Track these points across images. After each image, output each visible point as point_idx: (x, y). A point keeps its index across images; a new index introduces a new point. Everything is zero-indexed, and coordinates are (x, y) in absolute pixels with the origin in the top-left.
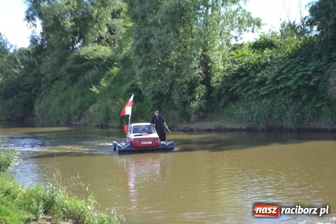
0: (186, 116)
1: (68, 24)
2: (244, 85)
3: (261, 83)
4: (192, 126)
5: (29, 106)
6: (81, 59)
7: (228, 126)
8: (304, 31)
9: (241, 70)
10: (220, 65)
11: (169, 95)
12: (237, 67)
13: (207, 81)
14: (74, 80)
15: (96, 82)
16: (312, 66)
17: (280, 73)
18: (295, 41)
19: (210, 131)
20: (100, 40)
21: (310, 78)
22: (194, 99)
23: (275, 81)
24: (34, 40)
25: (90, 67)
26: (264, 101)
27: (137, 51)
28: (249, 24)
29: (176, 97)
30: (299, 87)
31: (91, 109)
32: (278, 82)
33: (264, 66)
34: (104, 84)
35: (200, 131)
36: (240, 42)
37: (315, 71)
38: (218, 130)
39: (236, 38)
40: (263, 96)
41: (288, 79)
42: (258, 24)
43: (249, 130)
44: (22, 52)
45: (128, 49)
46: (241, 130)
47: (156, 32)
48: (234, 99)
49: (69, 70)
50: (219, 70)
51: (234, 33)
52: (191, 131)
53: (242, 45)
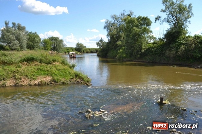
0: (136, 58)
1: (115, 37)
2: (149, 52)
3: (152, 52)
4: (136, 60)
5: (106, 54)
6: (117, 45)
7: (144, 61)
8: (163, 40)
9: (148, 48)
10: (144, 47)
11: (132, 53)
12: (147, 48)
13: (141, 51)
14: (115, 49)
15: (119, 50)
16: (164, 48)
17: (156, 50)
18: (162, 43)
19: (140, 62)
20: (121, 41)
21: (163, 51)
22: (137, 55)
23: (155, 52)
24: (109, 41)
25: (119, 46)
26: (152, 56)
27: (126, 43)
28: (153, 39)
29: (133, 53)
30: (160, 53)
31: (118, 55)
32: (156, 52)
33: (153, 48)
34: (121, 50)
35: (138, 62)
36: (150, 42)
37: (164, 50)
38: (142, 62)
39: (149, 41)
40: (152, 55)
41: (158, 51)
42: (155, 38)
43: (149, 62)
44: (107, 43)
45: (124, 43)
46: (147, 62)
47: (129, 39)
48: (146, 55)
49: (114, 47)
50: (143, 48)
51: (149, 40)
52: (136, 61)
53: (151, 43)
